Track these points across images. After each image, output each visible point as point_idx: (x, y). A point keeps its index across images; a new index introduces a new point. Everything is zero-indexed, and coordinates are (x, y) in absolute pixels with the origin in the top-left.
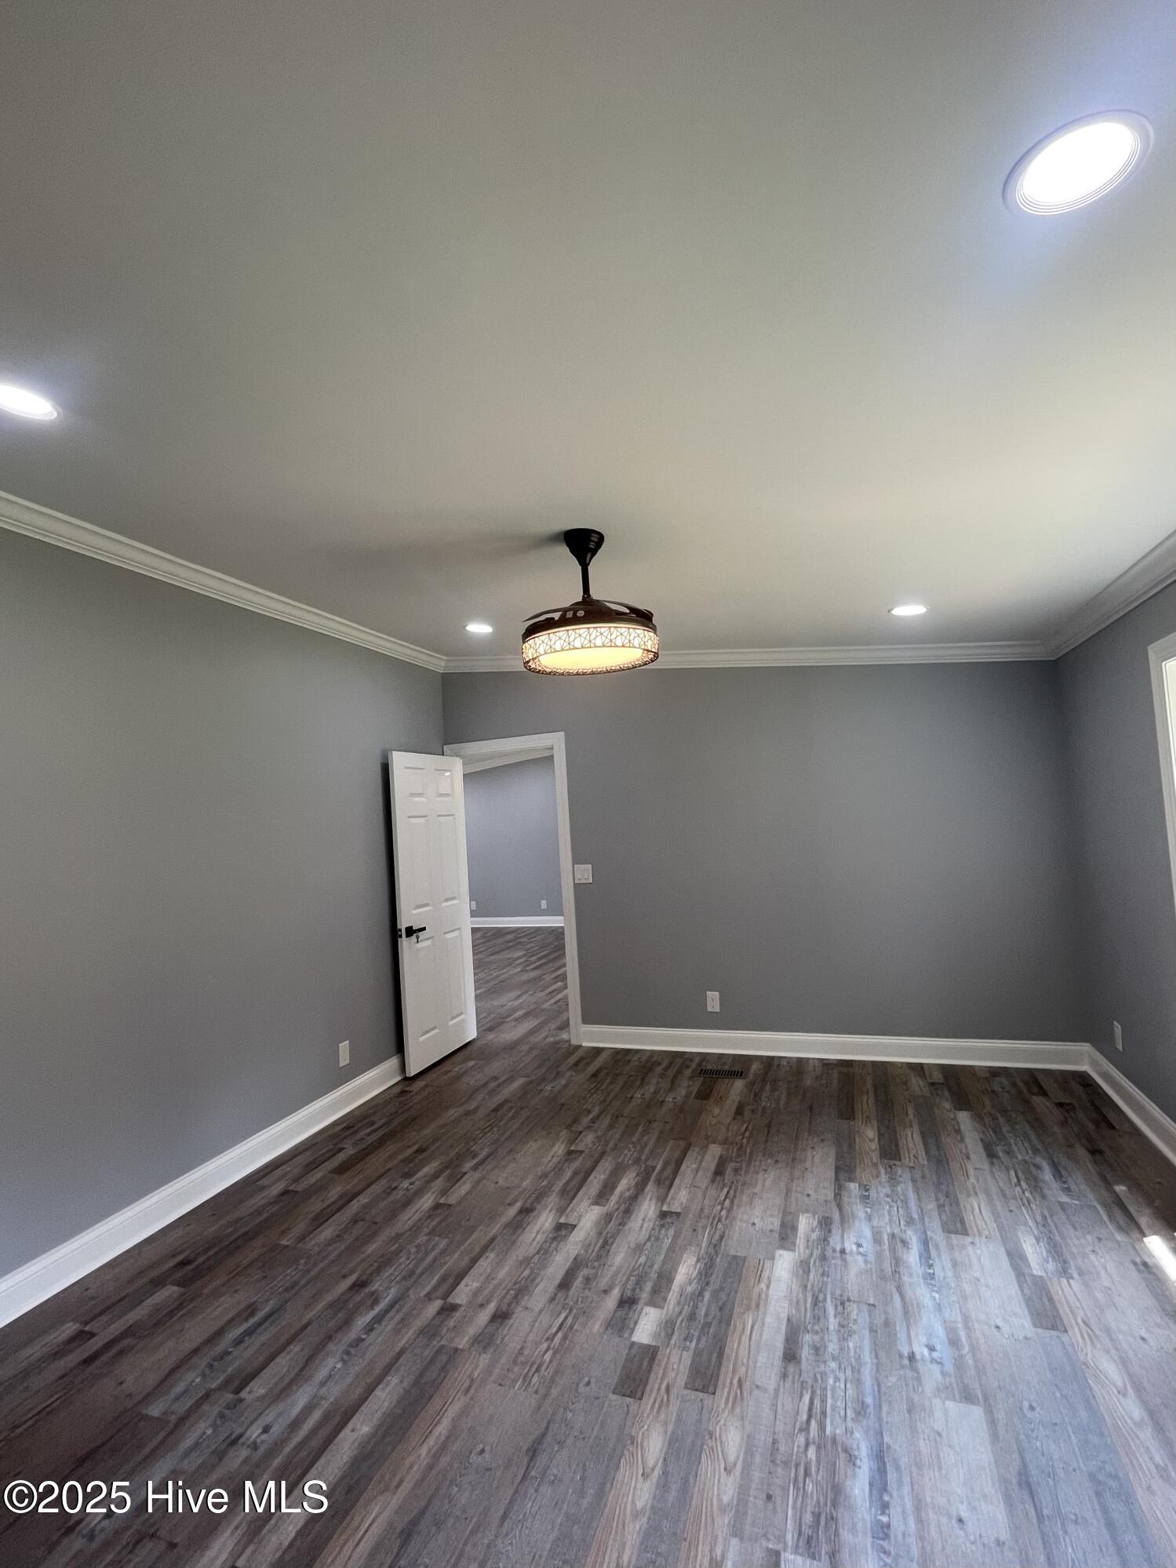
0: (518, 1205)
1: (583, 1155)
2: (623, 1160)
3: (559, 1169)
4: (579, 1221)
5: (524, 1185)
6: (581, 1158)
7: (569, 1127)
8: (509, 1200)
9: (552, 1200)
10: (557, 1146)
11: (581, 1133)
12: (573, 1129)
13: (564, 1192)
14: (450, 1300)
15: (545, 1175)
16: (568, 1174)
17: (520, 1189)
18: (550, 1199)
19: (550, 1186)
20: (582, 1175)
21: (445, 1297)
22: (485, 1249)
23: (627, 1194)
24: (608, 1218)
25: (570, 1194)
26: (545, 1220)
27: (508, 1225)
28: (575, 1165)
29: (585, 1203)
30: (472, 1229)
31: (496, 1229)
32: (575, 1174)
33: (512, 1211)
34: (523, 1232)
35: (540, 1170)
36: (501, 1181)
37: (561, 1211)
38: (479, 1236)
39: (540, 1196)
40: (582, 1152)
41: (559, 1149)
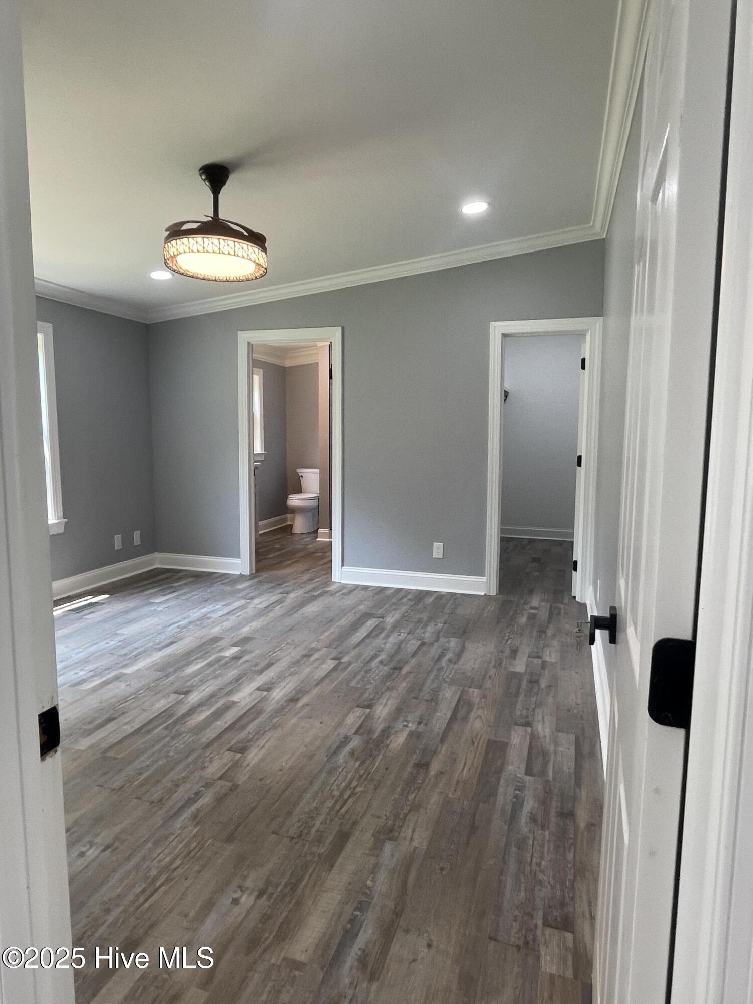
0: (300, 704)
1: (229, 747)
2: (190, 738)
3: (260, 733)
4: (253, 692)
5: (294, 721)
6: (233, 743)
7: (234, 788)
8: (308, 709)
9: (270, 707)
10: (256, 760)
11: (221, 778)
12: (229, 784)
13: (260, 712)
14: (337, 662)
15: (275, 727)
16: (251, 727)
17: (299, 716)
18: (273, 707)
19: (271, 717)
20: (237, 726)
21: (340, 663)
22: (322, 680)
23: (205, 708)
24: (229, 693)
25: (254, 711)
26: (278, 694)
27: (307, 692)
28: (242, 735)
29: (243, 703)
30: (334, 691)
31: (315, 691)
32: (244, 727)
33: (304, 700)
34: (295, 688)
35: (278, 733)
36: (318, 725)
37: (263, 699)
38: (328, 687)
39: (280, 711)
40: (229, 750)
41: (253, 756)
